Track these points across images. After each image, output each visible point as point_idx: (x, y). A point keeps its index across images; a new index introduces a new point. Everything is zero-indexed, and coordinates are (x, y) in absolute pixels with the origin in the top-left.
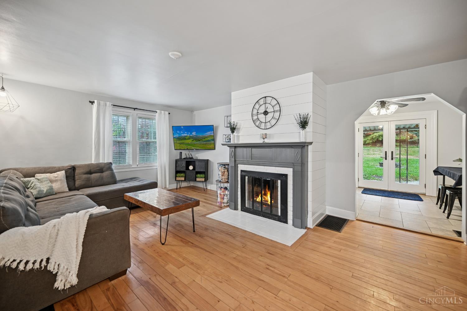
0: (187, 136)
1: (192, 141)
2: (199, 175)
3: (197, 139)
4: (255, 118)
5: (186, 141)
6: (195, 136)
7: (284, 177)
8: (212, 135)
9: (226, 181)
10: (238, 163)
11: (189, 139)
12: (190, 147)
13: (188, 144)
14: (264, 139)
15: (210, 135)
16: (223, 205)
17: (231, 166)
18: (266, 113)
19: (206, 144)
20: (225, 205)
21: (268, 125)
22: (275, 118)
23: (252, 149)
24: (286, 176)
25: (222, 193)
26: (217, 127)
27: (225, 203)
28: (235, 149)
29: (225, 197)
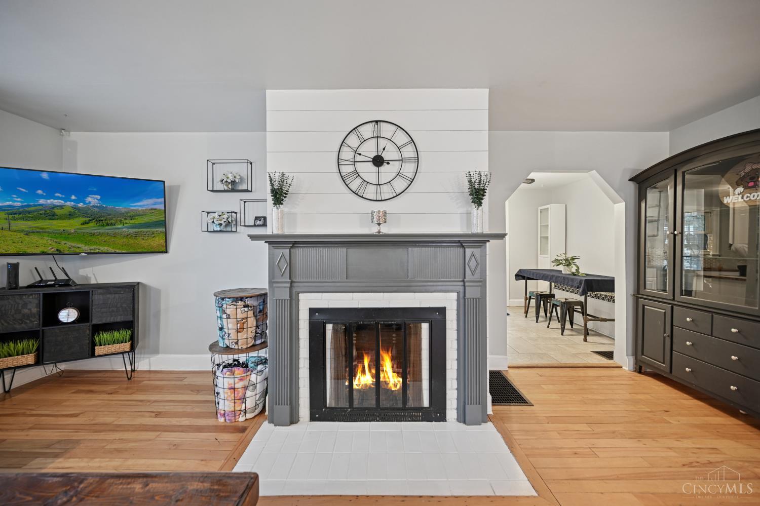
0: (61, 207)
1: (83, 224)
2: (105, 336)
3: (99, 218)
4: (347, 169)
5: (54, 222)
6: (96, 209)
7: (436, 316)
8: (160, 210)
9: (249, 346)
10: (298, 290)
11: (70, 216)
12: (69, 244)
13: (65, 235)
14: (379, 224)
15: (152, 209)
16: (242, 419)
17: (278, 302)
18: (378, 161)
19: (136, 235)
20: (249, 416)
21: (386, 192)
22: (404, 177)
23: (349, 250)
24: (442, 311)
25: (240, 385)
26: (176, 189)
27: (248, 411)
28: (290, 251)
29: (249, 393)
